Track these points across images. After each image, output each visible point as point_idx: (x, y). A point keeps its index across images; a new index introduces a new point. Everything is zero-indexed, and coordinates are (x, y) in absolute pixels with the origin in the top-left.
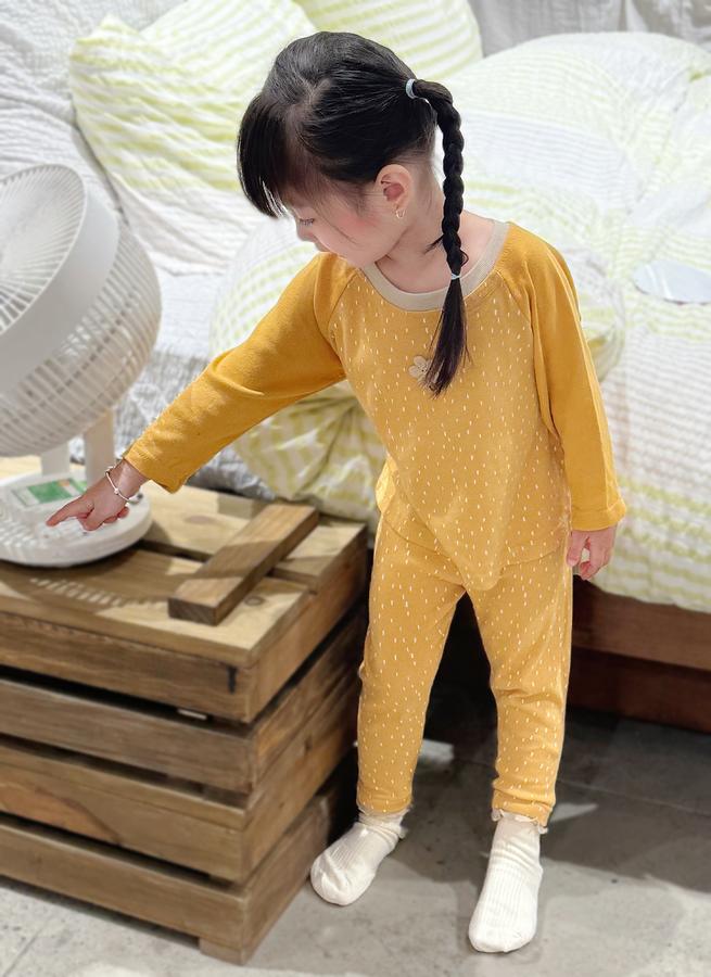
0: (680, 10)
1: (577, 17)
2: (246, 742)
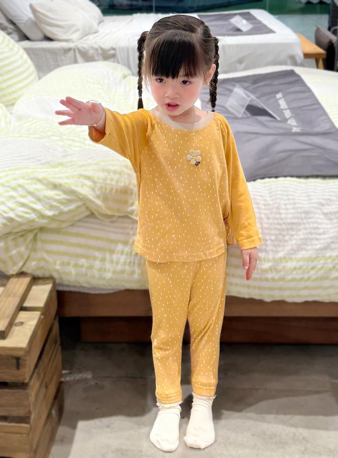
1: (57, 61)
2: (27, 391)
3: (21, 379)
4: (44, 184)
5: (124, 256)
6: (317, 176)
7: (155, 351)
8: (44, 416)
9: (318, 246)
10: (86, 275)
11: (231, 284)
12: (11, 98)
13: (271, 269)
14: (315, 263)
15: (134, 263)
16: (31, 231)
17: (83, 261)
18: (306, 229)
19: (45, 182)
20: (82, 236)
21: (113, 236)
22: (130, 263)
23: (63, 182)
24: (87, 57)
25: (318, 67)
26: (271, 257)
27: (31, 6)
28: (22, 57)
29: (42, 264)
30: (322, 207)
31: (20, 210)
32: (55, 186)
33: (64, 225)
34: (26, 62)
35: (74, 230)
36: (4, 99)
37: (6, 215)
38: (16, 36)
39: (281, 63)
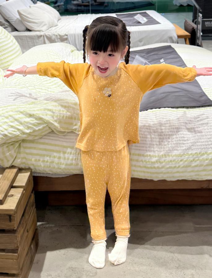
0: (57, 38)
1: (34, 43)
2: (16, 235)
3: (12, 228)
4: (24, 115)
5: (72, 155)
6: (183, 107)
7: (89, 210)
8: (26, 249)
9: (184, 148)
10: (50, 167)
11: (134, 171)
12: (6, 65)
13: (157, 161)
14: (183, 158)
15: (78, 159)
16: (17, 142)
17: (47, 159)
18: (177, 138)
19: (25, 113)
20: (47, 144)
21: (65, 144)
22: (75, 159)
23: (34, 113)
24: (51, 40)
25: (186, 44)
26: (157, 155)
27: (18, 12)
28: (12, 41)
29: (24, 160)
30: (186, 125)
31: (11, 130)
32: (31, 116)
33: (36, 138)
34: (14, 44)
35: (42, 141)
36: (2, 66)
37: (2, 133)
38: (10, 29)
39: (164, 42)
